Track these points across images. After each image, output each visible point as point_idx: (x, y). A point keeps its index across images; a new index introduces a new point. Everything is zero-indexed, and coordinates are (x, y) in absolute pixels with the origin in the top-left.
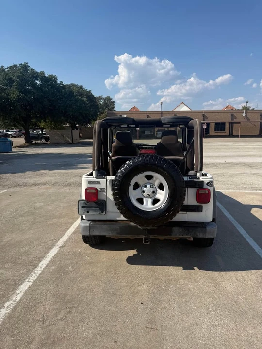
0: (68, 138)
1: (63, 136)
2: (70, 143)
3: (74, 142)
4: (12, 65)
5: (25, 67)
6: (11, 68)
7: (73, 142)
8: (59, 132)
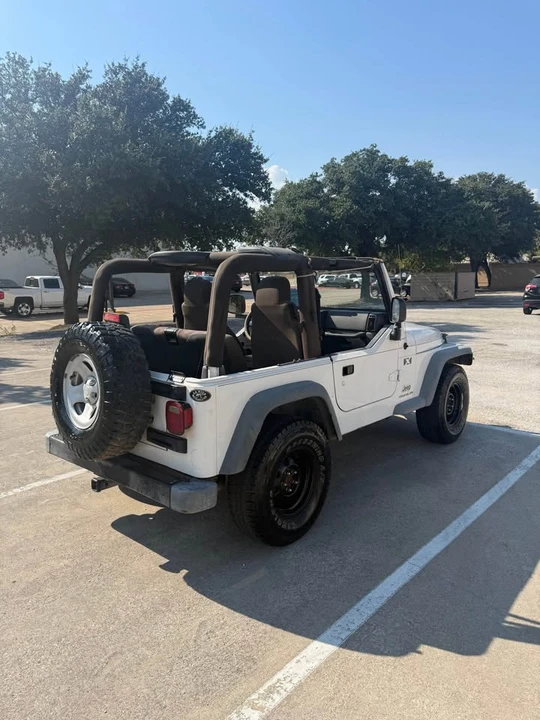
0: (445, 289)
1: (436, 285)
2: (450, 301)
3: (459, 297)
4: (349, 153)
5: (372, 154)
6: (347, 159)
7: (456, 296)
8: (429, 277)
